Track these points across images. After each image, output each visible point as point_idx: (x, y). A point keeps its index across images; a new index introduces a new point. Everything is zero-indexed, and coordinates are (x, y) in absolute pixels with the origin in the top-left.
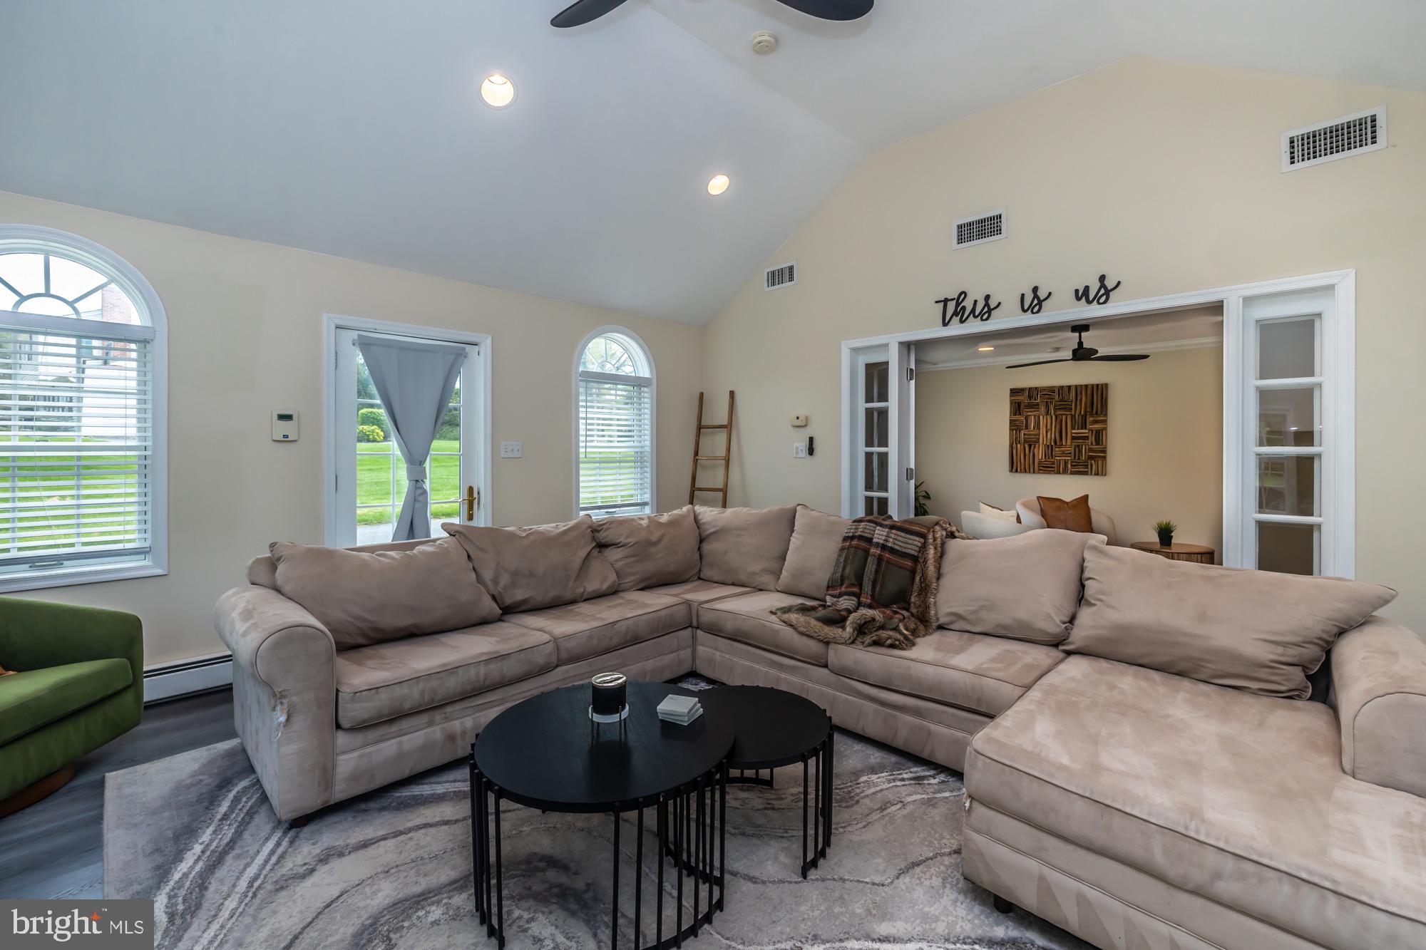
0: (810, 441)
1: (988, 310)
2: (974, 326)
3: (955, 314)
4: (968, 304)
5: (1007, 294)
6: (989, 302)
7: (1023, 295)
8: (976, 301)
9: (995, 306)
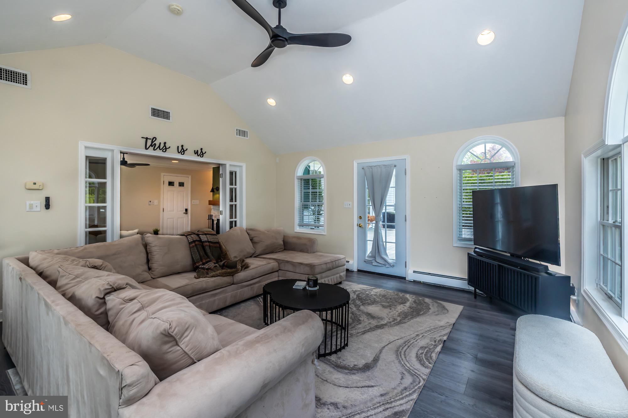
0: (46, 201)
1: (165, 148)
2: (159, 153)
3: (151, 145)
4: (157, 143)
5: (173, 144)
6: (166, 145)
7: (178, 147)
8: (160, 143)
9: (168, 147)
